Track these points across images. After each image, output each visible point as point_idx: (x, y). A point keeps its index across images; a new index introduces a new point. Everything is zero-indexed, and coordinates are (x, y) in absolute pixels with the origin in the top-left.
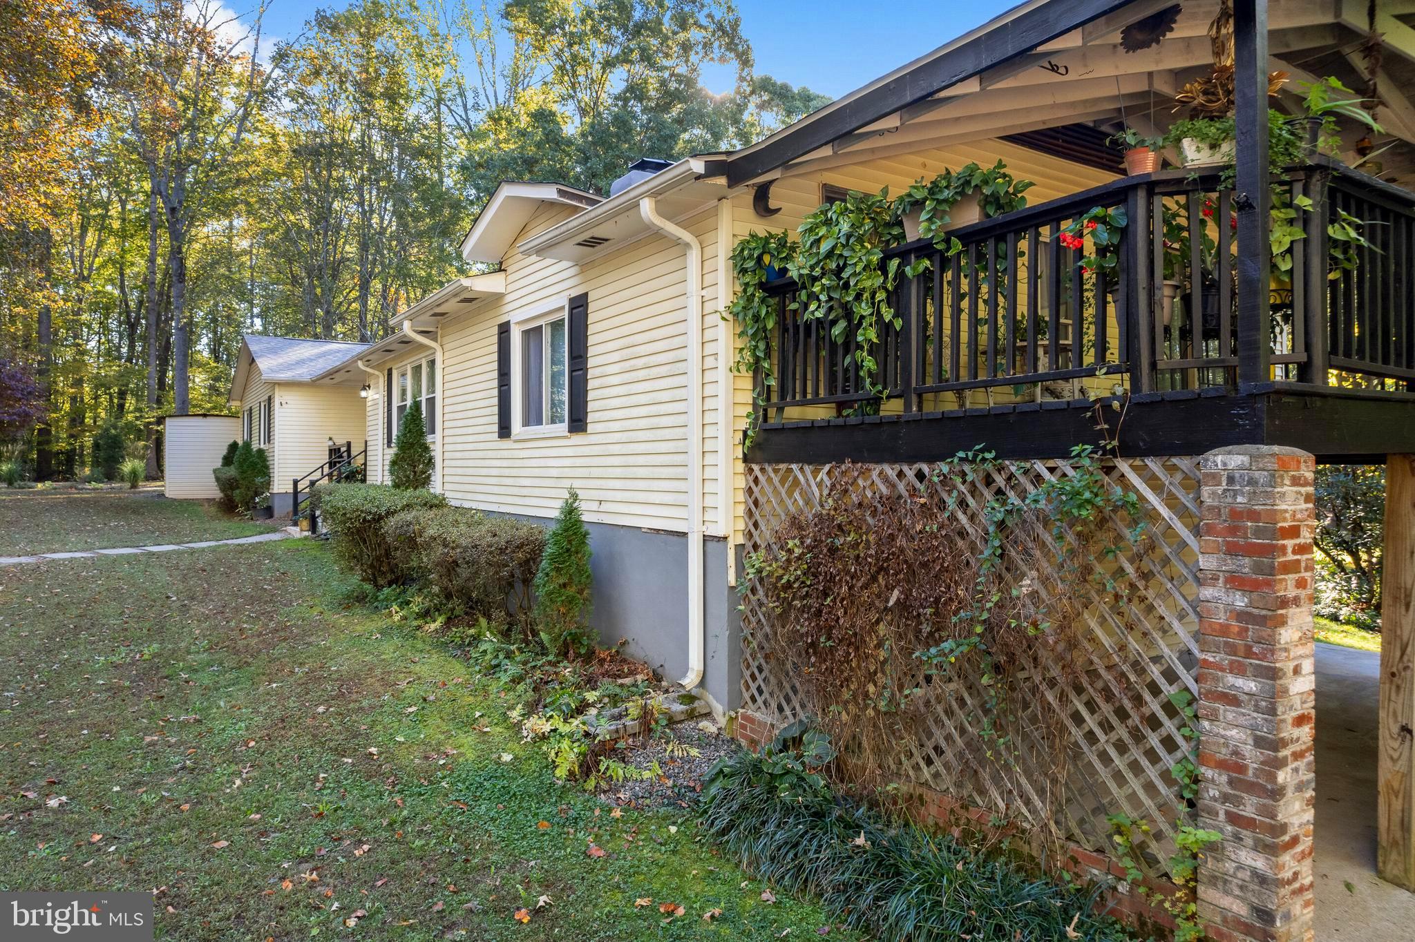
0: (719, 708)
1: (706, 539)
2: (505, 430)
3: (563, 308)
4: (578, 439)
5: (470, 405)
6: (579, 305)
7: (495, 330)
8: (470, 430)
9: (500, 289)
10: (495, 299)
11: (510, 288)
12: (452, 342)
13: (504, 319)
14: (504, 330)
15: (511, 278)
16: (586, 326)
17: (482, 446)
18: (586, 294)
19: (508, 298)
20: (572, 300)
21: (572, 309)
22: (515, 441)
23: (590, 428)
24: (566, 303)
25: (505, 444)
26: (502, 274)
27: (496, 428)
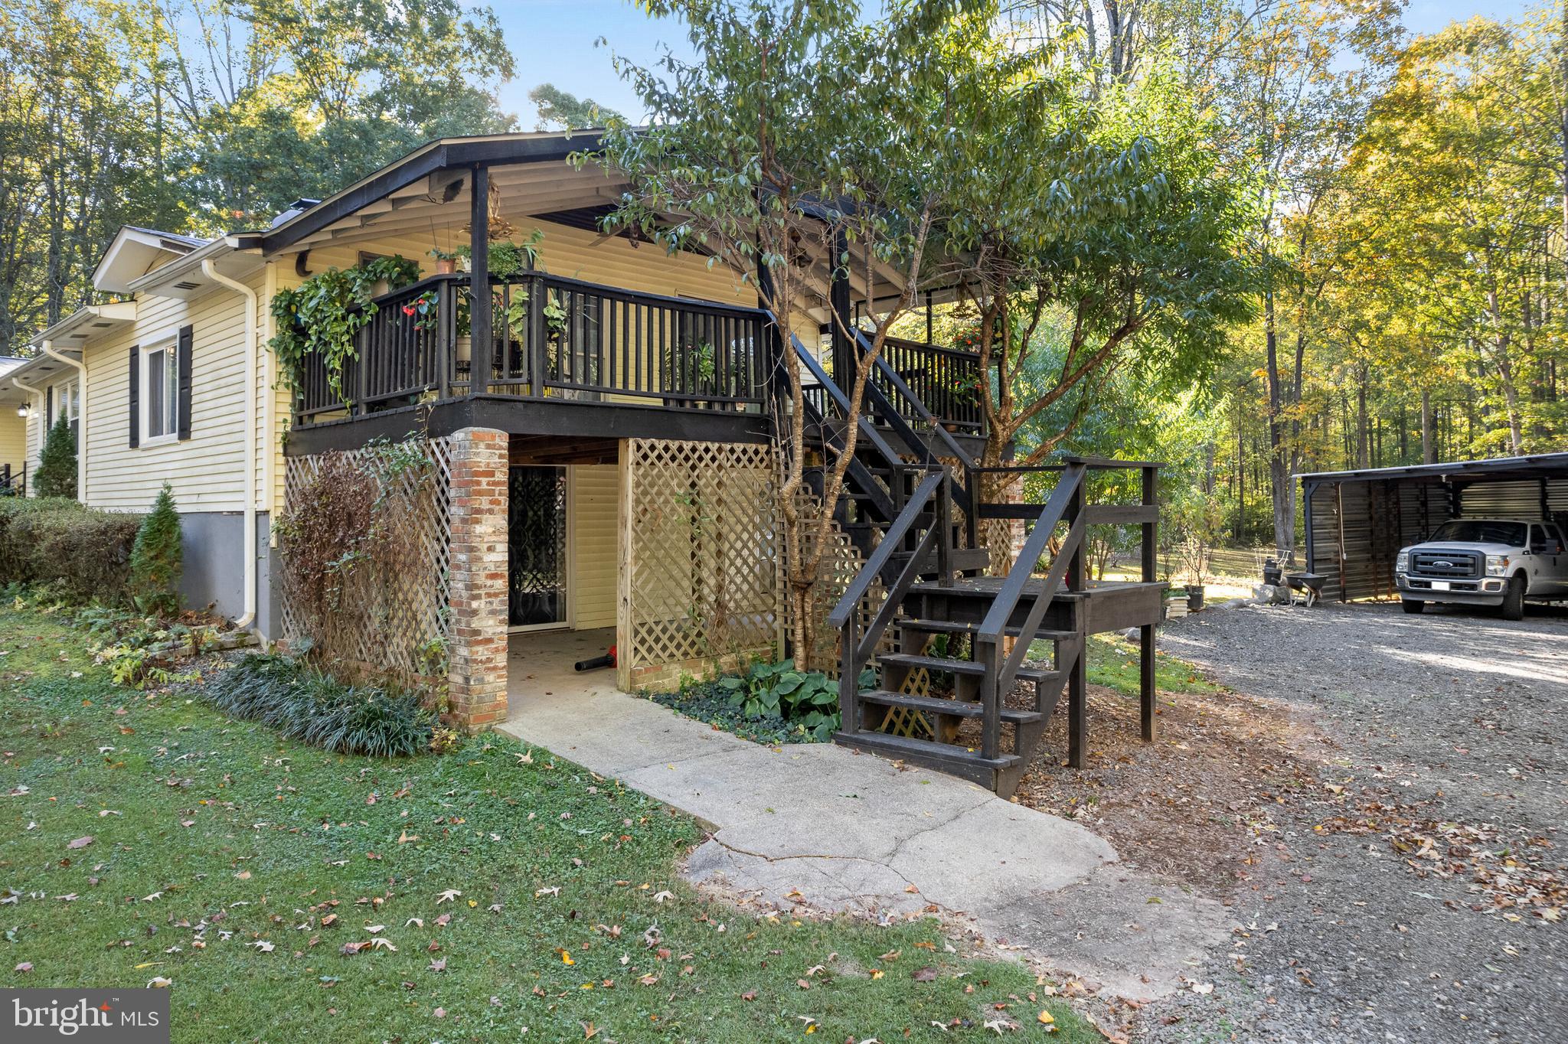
0: (264, 639)
1: (258, 514)
2: (134, 442)
3: (175, 337)
4: (185, 445)
5: (109, 420)
6: (187, 335)
7: (128, 353)
8: (109, 443)
9: (132, 317)
10: (127, 327)
11: (141, 316)
12: (96, 362)
13: (133, 344)
14: (134, 353)
15: (141, 307)
16: (191, 353)
17: (118, 456)
18: (191, 327)
19: (139, 325)
20: (182, 330)
21: (182, 337)
22: (144, 450)
23: (193, 435)
24: (177, 332)
25: (136, 453)
26: (133, 304)
27: (127, 439)
